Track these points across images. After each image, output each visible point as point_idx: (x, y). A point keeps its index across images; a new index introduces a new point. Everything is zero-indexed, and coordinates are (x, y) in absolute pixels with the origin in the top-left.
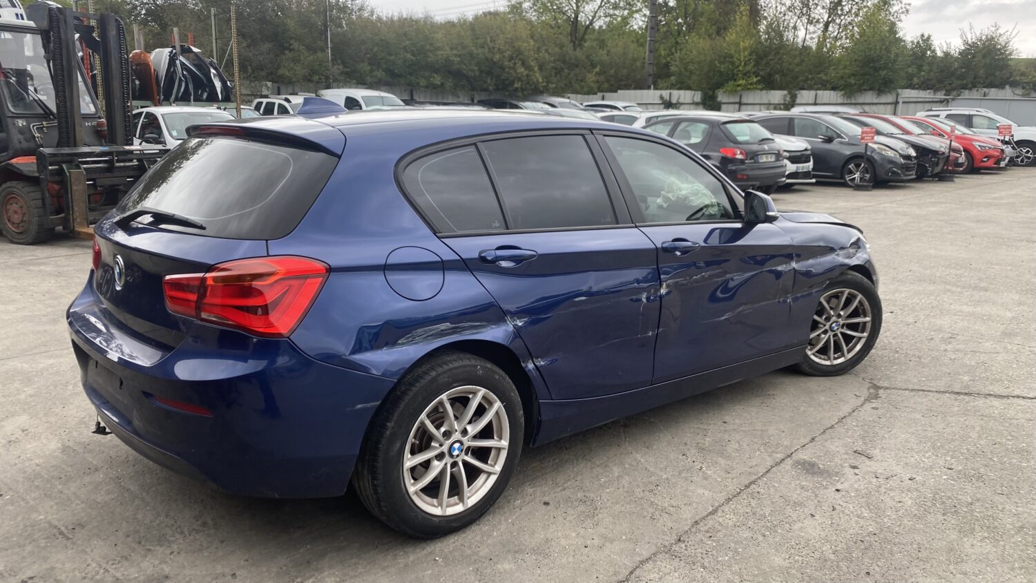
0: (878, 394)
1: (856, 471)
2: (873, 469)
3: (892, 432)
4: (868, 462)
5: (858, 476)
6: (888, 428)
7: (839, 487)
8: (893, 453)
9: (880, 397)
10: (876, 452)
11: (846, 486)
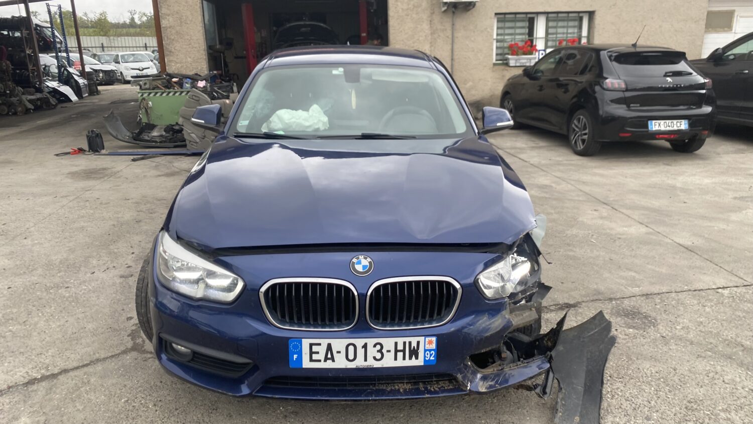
0: (132, 339)
1: (127, 266)
2: (117, 271)
3: (110, 300)
4: (122, 273)
5: (125, 263)
6: (114, 302)
7: (133, 255)
8: (107, 284)
9: (128, 336)
10: (118, 281)
11: (130, 257)
